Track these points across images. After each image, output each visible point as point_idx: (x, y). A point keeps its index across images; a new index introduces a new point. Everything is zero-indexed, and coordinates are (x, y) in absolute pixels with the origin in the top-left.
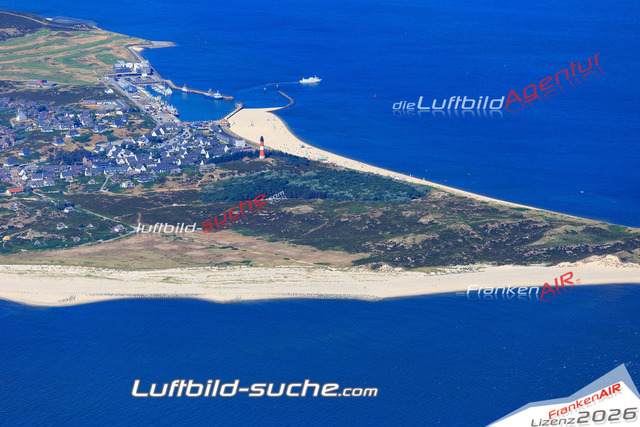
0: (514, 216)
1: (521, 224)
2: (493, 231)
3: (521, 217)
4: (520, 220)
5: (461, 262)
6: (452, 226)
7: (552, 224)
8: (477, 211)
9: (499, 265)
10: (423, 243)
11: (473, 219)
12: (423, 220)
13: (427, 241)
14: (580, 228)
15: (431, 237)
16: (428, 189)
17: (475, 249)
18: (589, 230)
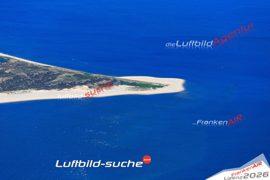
0: (45, 70)
1: (47, 73)
2: (36, 76)
3: (48, 70)
4: (47, 71)
5: (22, 89)
6: (19, 74)
7: (61, 73)
8: (29, 68)
9: (38, 90)
10: (6, 81)
11: (27, 71)
12: (6, 72)
13: (8, 80)
14: (72, 75)
15: (10, 78)
16: (9, 59)
17: (28, 83)
18: (76, 75)
